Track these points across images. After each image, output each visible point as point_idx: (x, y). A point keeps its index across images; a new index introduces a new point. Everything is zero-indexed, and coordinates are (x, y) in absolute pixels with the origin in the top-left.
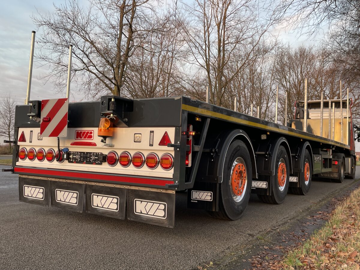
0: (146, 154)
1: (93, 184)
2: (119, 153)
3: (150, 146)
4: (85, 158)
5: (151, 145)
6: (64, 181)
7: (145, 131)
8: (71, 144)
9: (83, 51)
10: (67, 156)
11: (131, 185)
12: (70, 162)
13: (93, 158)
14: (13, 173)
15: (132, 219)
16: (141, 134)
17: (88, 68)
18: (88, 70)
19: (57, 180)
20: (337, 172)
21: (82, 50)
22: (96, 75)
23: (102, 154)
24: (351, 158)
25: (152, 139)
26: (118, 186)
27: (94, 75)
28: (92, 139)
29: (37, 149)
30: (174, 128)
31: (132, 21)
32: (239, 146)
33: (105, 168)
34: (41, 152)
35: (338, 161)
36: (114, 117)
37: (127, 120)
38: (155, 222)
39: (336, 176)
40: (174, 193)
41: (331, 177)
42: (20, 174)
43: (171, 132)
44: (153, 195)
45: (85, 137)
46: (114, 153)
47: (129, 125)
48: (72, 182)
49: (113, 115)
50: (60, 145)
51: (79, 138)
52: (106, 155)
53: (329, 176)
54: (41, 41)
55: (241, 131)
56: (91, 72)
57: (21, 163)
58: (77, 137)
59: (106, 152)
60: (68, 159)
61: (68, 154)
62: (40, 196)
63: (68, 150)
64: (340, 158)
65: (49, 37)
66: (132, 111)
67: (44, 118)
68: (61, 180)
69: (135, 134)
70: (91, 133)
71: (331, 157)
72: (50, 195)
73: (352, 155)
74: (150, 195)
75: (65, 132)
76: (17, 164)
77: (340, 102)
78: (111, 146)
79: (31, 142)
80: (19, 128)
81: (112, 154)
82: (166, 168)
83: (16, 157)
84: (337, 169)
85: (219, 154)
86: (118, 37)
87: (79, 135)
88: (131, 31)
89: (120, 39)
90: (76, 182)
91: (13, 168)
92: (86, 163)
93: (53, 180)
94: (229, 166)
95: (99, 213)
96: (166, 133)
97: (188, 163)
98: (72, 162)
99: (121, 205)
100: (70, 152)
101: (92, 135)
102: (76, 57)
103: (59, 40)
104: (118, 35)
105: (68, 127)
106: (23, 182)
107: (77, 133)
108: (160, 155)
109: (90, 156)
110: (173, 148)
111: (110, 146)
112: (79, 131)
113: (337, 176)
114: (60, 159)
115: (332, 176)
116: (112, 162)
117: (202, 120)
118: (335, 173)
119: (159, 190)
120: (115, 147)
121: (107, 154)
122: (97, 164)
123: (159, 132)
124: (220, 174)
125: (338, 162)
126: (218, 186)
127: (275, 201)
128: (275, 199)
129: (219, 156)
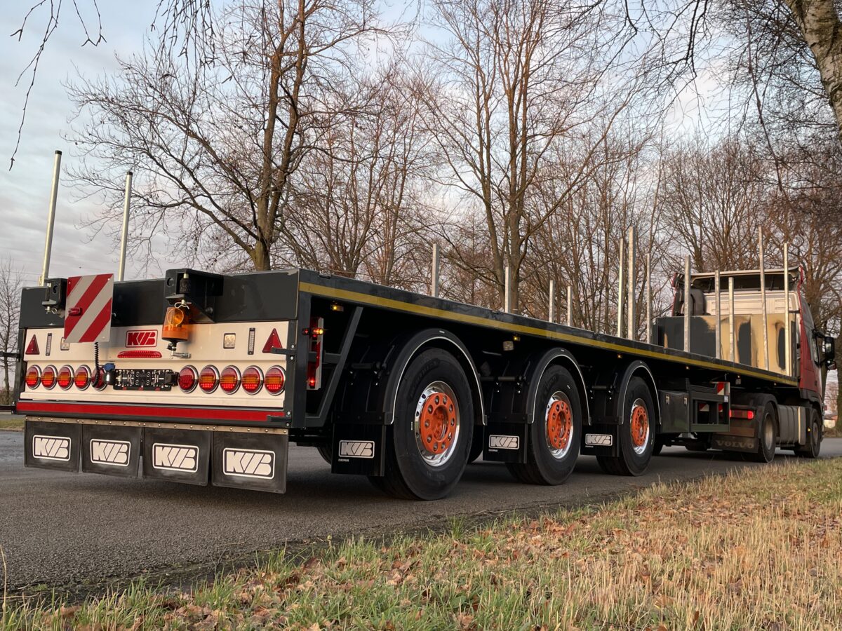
0: (243, 368)
1: (156, 425)
2: (200, 368)
3: (249, 354)
4: (143, 380)
5: (251, 353)
6: (106, 423)
7: (242, 328)
8: (119, 356)
9: (181, 162)
10: (111, 378)
11: (218, 425)
12: (116, 388)
13: (156, 379)
14: (15, 413)
15: (220, 485)
16: (234, 334)
17: (194, 201)
18: (195, 205)
19: (93, 422)
20: (753, 436)
21: (180, 158)
22: (213, 216)
23: (171, 372)
24: (804, 408)
25: (251, 342)
26: (197, 428)
27: (207, 216)
28: (154, 345)
29: (59, 367)
30: (288, 322)
31: (297, 91)
32: (436, 360)
33: (176, 396)
34: (65, 373)
35: (755, 411)
36: (187, 305)
37: (212, 310)
38: (256, 486)
39: (750, 445)
40: (287, 433)
41: (739, 448)
42: (28, 415)
43: (282, 328)
44: (254, 440)
45: (142, 343)
46: (191, 369)
47: (217, 318)
48: (120, 424)
49: (186, 301)
50: (100, 359)
51: (133, 345)
52: (178, 373)
53: (734, 445)
54: (84, 140)
55: (441, 332)
56: (200, 208)
57: (29, 394)
58: (130, 343)
59: (177, 368)
60: (114, 382)
61: (114, 373)
62: (64, 453)
63: (114, 366)
64: (761, 405)
65: (103, 131)
66: (221, 294)
67: (73, 310)
68: (100, 423)
69: (225, 334)
70: (153, 335)
71: (726, 399)
72: (81, 453)
73: (808, 400)
74: (249, 440)
75: (106, 333)
76: (23, 395)
77: (759, 275)
78: (186, 357)
79: (48, 354)
80: (28, 330)
81: (188, 370)
82: (274, 391)
83: (21, 385)
84: (753, 430)
85: (388, 373)
86: (265, 128)
87: (132, 339)
88: (296, 115)
89: (270, 132)
90: (127, 424)
91: (15, 403)
92: (144, 389)
93: (87, 422)
94: (412, 395)
95: (165, 477)
96: (274, 331)
97: (314, 383)
98: (120, 388)
99: (201, 460)
100: (116, 370)
101: (155, 338)
102: (166, 175)
103: (127, 138)
104: (267, 122)
105: (113, 325)
106: (32, 430)
107: (130, 335)
108: (265, 368)
109: (152, 376)
110: (284, 357)
111: (184, 357)
112: (134, 332)
113: (753, 446)
114: (99, 383)
115: (741, 446)
116: (187, 384)
117: (344, 309)
118: (749, 440)
119: (263, 429)
120: (192, 359)
121: (179, 371)
122: (161, 390)
123: (264, 330)
124: (389, 408)
125: (755, 414)
126: (384, 429)
127: (542, 477)
128: (539, 472)
129: (389, 375)
